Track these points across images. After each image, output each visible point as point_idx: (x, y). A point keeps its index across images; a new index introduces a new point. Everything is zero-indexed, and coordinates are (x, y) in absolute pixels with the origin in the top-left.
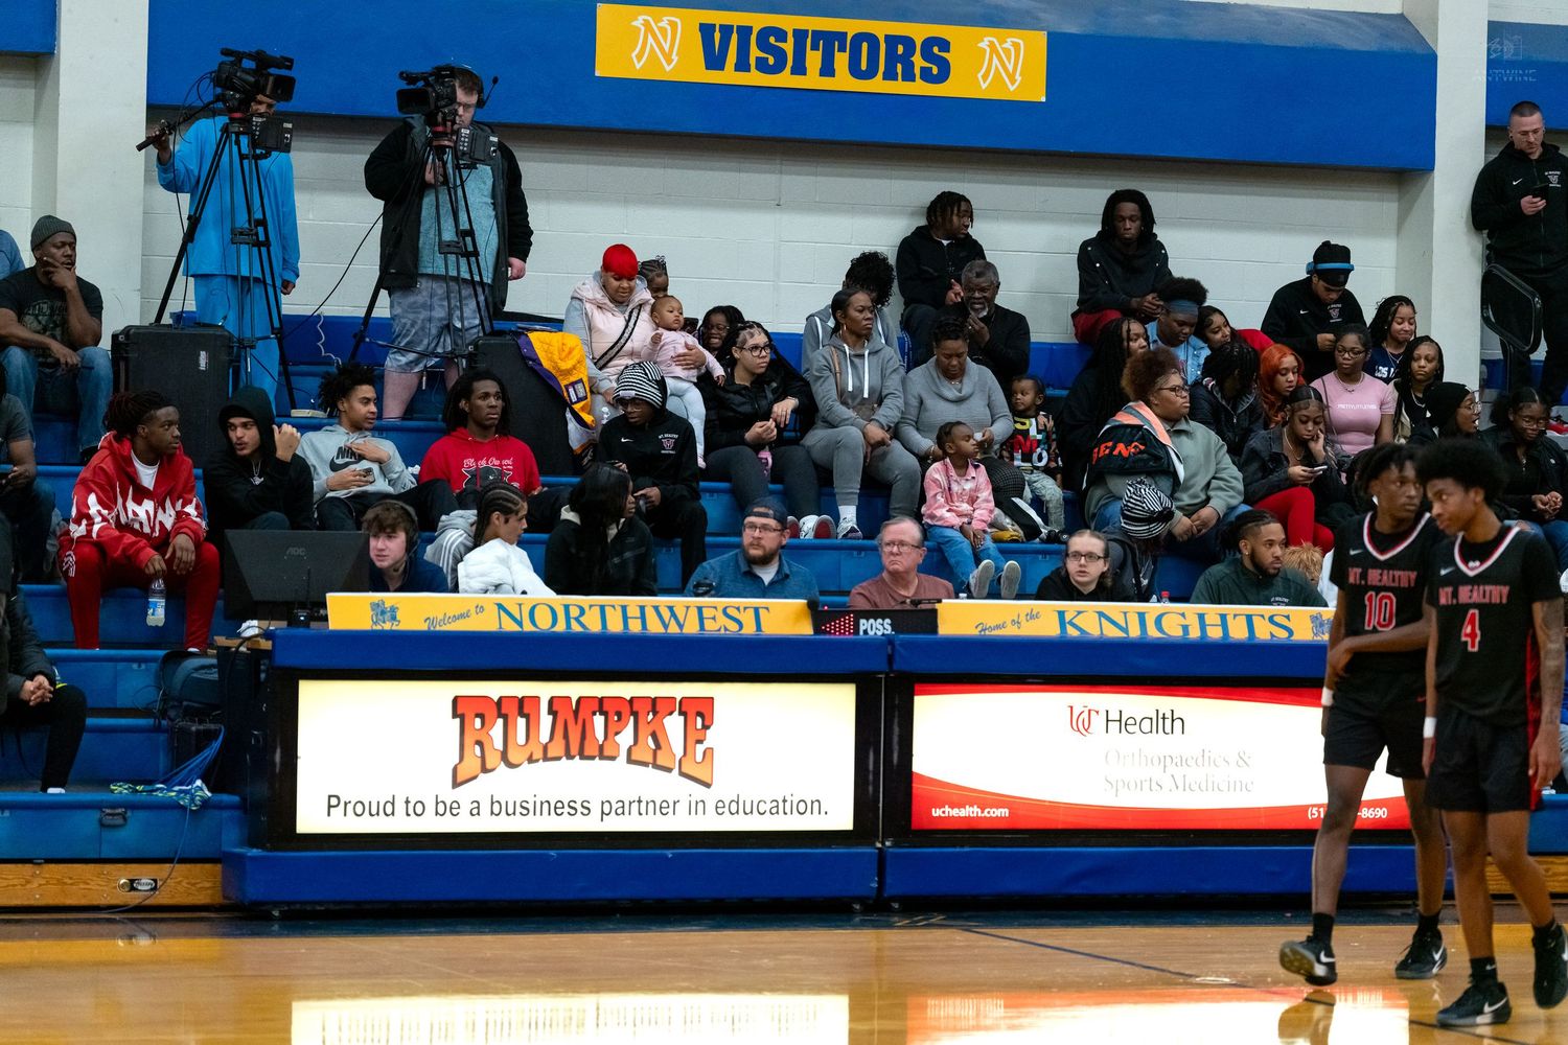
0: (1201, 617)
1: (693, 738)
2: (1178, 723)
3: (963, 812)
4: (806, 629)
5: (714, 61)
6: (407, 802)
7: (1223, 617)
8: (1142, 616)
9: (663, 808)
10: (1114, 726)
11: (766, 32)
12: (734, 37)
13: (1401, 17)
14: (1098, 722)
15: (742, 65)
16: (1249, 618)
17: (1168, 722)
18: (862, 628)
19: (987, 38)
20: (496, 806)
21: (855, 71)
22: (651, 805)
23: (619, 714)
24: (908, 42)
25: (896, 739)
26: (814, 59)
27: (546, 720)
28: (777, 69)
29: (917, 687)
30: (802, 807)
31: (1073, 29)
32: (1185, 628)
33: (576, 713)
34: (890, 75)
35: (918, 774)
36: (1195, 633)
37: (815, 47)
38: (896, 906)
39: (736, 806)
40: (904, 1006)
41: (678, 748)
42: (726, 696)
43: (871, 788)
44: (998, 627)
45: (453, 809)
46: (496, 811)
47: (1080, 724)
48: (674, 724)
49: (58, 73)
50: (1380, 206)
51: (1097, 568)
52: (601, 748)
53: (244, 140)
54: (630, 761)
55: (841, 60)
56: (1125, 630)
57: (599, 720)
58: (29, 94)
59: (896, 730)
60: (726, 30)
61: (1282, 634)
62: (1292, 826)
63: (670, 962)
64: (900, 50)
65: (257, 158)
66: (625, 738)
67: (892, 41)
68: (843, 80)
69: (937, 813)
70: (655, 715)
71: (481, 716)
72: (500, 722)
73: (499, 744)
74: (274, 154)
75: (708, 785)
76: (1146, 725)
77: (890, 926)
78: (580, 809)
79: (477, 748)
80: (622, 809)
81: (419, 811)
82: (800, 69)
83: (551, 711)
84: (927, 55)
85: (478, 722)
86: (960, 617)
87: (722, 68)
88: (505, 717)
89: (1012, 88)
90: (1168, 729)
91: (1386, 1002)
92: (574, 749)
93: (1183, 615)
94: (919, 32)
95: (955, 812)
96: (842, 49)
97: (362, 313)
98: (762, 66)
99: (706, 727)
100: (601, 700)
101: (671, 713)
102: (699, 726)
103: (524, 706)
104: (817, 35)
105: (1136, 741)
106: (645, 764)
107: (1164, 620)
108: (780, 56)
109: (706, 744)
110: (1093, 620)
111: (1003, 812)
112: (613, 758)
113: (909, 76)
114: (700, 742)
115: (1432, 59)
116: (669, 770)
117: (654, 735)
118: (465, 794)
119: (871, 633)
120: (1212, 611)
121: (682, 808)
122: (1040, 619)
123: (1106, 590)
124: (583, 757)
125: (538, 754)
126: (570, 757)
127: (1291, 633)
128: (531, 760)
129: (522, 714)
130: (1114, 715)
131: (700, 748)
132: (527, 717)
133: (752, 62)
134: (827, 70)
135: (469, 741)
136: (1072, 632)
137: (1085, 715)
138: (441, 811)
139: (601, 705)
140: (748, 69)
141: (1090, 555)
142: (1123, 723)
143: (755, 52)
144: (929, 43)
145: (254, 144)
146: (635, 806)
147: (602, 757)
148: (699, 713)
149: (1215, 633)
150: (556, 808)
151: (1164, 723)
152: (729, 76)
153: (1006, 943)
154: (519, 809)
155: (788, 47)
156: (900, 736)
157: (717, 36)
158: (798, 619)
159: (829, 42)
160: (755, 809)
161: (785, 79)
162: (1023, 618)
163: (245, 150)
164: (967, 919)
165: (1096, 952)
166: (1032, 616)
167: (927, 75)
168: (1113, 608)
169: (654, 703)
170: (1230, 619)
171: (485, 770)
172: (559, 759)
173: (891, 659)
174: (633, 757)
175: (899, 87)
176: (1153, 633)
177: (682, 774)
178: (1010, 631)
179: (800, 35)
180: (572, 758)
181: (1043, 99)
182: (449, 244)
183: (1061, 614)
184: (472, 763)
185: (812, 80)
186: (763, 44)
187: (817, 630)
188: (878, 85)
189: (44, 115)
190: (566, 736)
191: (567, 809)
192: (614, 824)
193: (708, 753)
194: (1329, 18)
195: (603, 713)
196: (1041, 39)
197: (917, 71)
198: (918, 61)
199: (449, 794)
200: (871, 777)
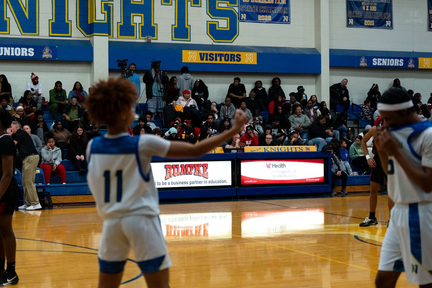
0: (288, 148)
1: (205, 170)
2: (284, 166)
3: (249, 182)
4: (223, 152)
5: (202, 59)
6: (158, 183)
7: (291, 148)
8: (278, 148)
9: (200, 182)
10: (274, 167)
11: (210, 54)
12: (205, 55)
13: (315, 49)
14: (271, 166)
15: (207, 60)
16: (296, 148)
17: (283, 166)
18: (232, 152)
19: (247, 54)
20: (172, 183)
21: (225, 60)
22: (198, 182)
23: (192, 167)
24: (234, 55)
25: (238, 170)
26: (218, 58)
27: (180, 169)
28: (212, 60)
29: (241, 161)
30: (223, 182)
31: (261, 52)
32: (285, 150)
33: (185, 167)
34: (231, 61)
35: (242, 176)
36: (287, 151)
37: (218, 56)
38: (239, 197)
39: (212, 182)
40: (241, 214)
41: (202, 173)
42: (210, 163)
43: (234, 178)
44: (254, 151)
45: (165, 184)
46: (172, 184)
47: (268, 166)
48: (201, 169)
49: (94, 65)
50: (312, 80)
51: (271, 140)
52: (189, 173)
53: (125, 74)
54: (194, 175)
55: (223, 58)
56: (275, 151)
57: (189, 168)
58: (89, 68)
59: (238, 168)
60: (204, 54)
61: (301, 150)
62: (304, 182)
63: (203, 208)
64: (233, 56)
65: (127, 77)
66: (193, 171)
67: (231, 55)
68: (223, 62)
69: (245, 182)
70: (198, 167)
71: (169, 168)
72: (173, 169)
73: (172, 173)
74: (130, 76)
75: (207, 178)
76: (279, 166)
77: (239, 201)
78: (186, 183)
79: (169, 173)
80: (193, 183)
81: (160, 184)
82: (216, 60)
83: (181, 167)
84: (237, 57)
85: (169, 169)
86: (248, 149)
87: (203, 60)
88: (173, 168)
89: (251, 62)
90: (283, 167)
91: (320, 211)
92: (185, 173)
93: (285, 148)
94: (236, 53)
95: (248, 182)
96: (223, 57)
97: (145, 103)
98: (210, 60)
99: (207, 169)
100: (189, 165)
101: (201, 167)
102: (205, 169)
103: (177, 166)
104: (219, 54)
105: (278, 169)
106: (197, 175)
107: (281, 149)
108: (213, 58)
109: (207, 172)
110: (270, 149)
111: (256, 181)
112: (191, 174)
113: (234, 61)
114: (206, 171)
115: (320, 56)
116: (201, 176)
117: (198, 170)
118: (167, 181)
119: (233, 152)
120: (289, 147)
121: (203, 182)
122: (261, 149)
123: (272, 144)
124: (186, 174)
125: (179, 174)
126: (184, 174)
127: (302, 150)
128: (178, 175)
129: (176, 168)
130: (274, 165)
131: (206, 172)
132: (177, 168)
133: (208, 59)
134: (221, 60)
135: (167, 172)
136: (267, 151)
137: (269, 165)
138: (163, 184)
139: (189, 166)
140: (208, 60)
141: (270, 138)
142: (276, 166)
143: (209, 57)
144: (237, 55)
145: (127, 75)
146: (195, 182)
147: (190, 174)
148: (205, 167)
149: (290, 151)
150: (182, 183)
151: (282, 166)
152: (204, 61)
153: (258, 203)
154: (176, 183)
155: (214, 56)
156: (239, 169)
157: (202, 55)
158: (221, 150)
159: (221, 55)
160: (215, 182)
161: (214, 62)
162: (258, 149)
163: (125, 76)
164: (251, 199)
165: (273, 204)
166: (260, 149)
167: (237, 60)
168: (273, 147)
169: (198, 165)
170: (292, 148)
171: (170, 177)
172: (182, 175)
173: (237, 156)
174: (195, 174)
175: (233, 62)
176: (280, 151)
177: (203, 177)
178: (256, 151)
179: (216, 54)
180: (185, 175)
181: (256, 64)
182: (159, 91)
183: (265, 148)
184: (168, 176)
185: (218, 62)
186: (210, 56)
187: (224, 152)
188: (229, 62)
189: (92, 72)
190: (184, 171)
191: (184, 183)
192: (192, 185)
193: (207, 173)
194: (303, 49)
195: (190, 167)
196: (256, 54)
197: (235, 60)
198: (236, 58)
199: (164, 181)
200: (234, 176)
